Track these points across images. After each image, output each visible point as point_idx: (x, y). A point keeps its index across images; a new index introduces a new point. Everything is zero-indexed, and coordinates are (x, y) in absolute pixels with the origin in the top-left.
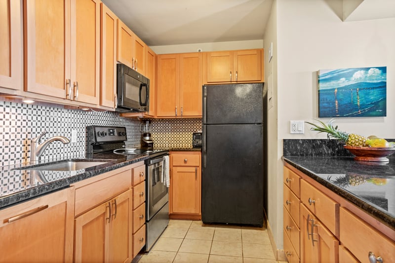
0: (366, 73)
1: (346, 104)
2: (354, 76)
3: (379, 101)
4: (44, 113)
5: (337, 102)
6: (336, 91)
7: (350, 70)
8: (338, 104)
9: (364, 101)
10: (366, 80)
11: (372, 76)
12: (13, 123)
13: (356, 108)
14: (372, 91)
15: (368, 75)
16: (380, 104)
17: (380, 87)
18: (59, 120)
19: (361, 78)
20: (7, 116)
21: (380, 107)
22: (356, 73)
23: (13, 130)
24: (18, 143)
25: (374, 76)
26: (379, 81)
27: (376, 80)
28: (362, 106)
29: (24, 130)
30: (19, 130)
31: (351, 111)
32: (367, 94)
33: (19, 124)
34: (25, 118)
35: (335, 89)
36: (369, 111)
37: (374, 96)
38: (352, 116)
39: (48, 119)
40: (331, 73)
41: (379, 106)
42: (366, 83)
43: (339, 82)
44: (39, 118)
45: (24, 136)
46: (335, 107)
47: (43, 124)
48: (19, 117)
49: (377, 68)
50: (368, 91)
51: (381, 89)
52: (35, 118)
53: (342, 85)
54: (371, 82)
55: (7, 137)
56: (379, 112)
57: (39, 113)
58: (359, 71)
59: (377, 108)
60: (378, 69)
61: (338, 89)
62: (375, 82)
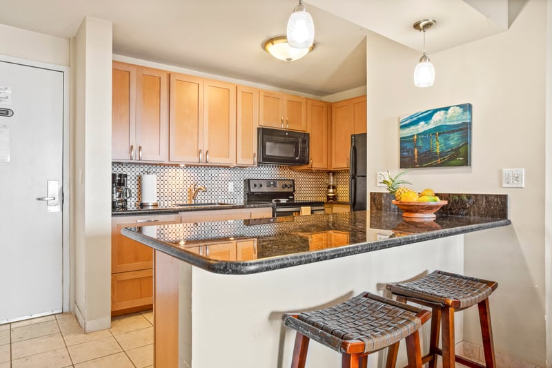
0: (446, 114)
1: (425, 152)
2: (433, 118)
3: (460, 147)
4: (203, 171)
5: (416, 150)
6: (415, 137)
7: (430, 112)
8: (418, 152)
9: (444, 148)
10: (445, 122)
11: (452, 116)
12: (181, 179)
13: (435, 156)
14: (452, 135)
15: (448, 116)
16: (461, 150)
17: (461, 130)
18: (216, 175)
19: (440, 120)
20: (178, 174)
21: (462, 154)
22: (436, 114)
23: (181, 182)
24: (185, 190)
25: (455, 117)
26: (460, 122)
27: (457, 121)
28: (442, 154)
29: (189, 182)
30: (185, 182)
31: (430, 160)
32: (447, 139)
33: (185, 178)
34: (189, 175)
35: (414, 135)
36: (449, 160)
37: (454, 140)
38: (431, 166)
39: (206, 175)
40: (411, 117)
41: (460, 153)
42: (446, 125)
43: (418, 127)
44: (200, 175)
45: (189, 186)
46: (414, 156)
47: (203, 178)
48: (185, 175)
49: (457, 106)
50: (448, 135)
51: (462, 132)
52: (196, 175)
53: (422, 130)
54: (450, 124)
55: (178, 186)
56: (459, 160)
57: (199, 171)
58: (438, 112)
59: (458, 155)
60: (458, 108)
61: (418, 135)
62: (456, 123)
